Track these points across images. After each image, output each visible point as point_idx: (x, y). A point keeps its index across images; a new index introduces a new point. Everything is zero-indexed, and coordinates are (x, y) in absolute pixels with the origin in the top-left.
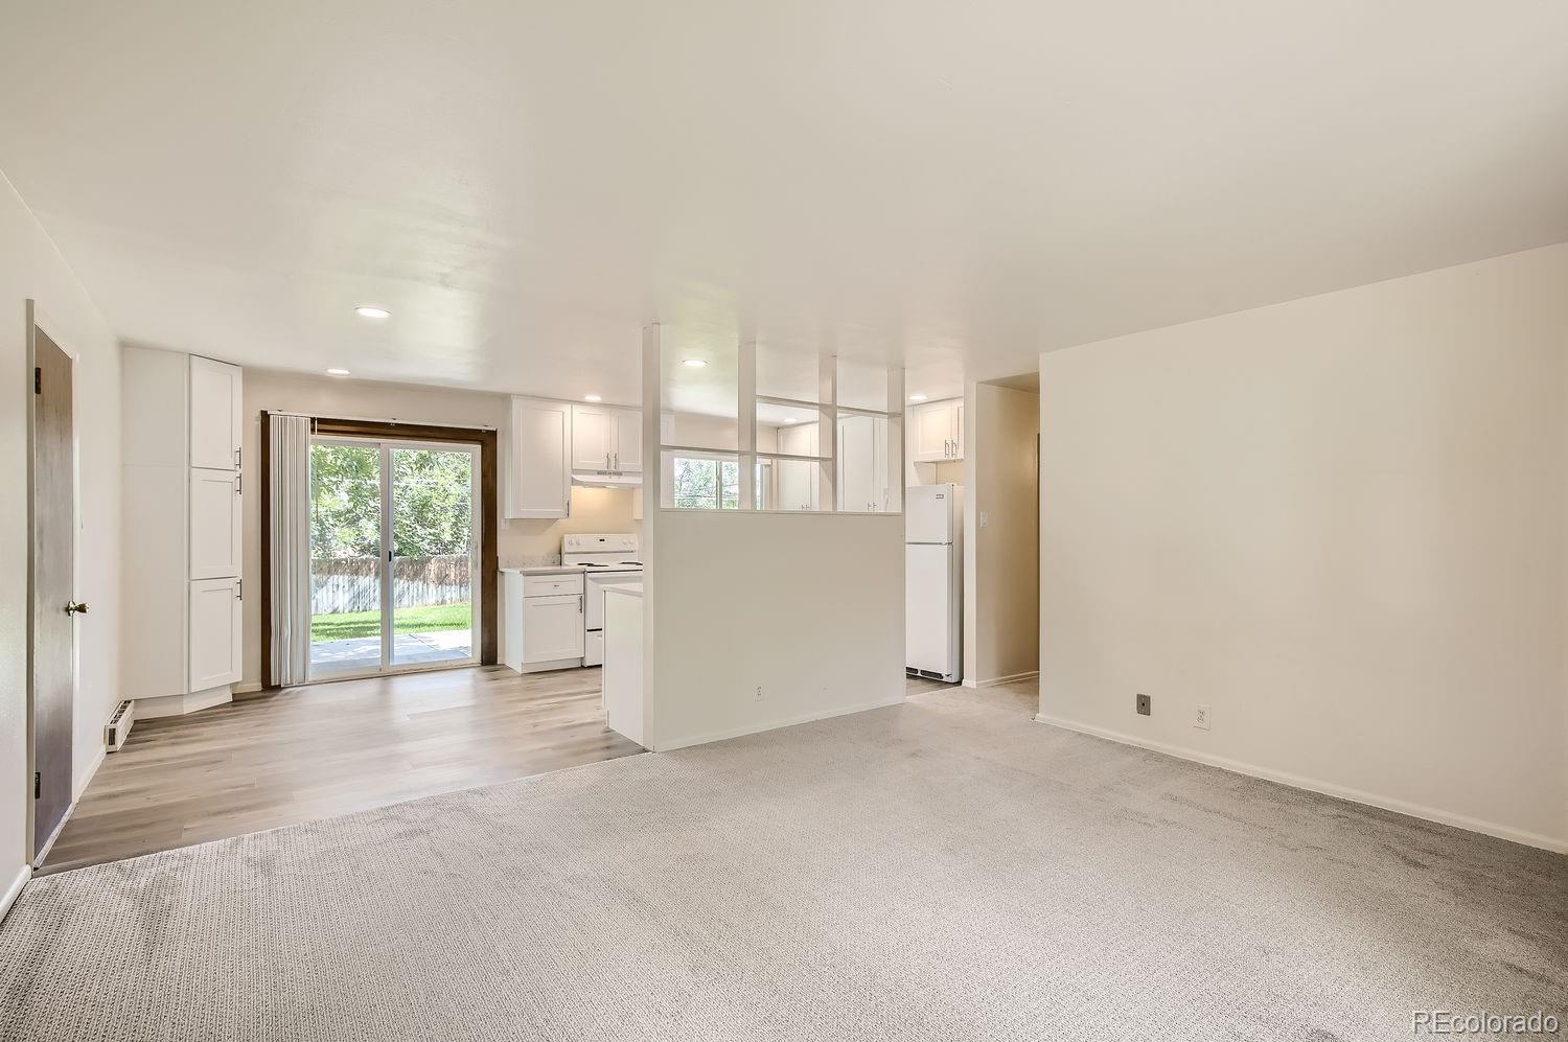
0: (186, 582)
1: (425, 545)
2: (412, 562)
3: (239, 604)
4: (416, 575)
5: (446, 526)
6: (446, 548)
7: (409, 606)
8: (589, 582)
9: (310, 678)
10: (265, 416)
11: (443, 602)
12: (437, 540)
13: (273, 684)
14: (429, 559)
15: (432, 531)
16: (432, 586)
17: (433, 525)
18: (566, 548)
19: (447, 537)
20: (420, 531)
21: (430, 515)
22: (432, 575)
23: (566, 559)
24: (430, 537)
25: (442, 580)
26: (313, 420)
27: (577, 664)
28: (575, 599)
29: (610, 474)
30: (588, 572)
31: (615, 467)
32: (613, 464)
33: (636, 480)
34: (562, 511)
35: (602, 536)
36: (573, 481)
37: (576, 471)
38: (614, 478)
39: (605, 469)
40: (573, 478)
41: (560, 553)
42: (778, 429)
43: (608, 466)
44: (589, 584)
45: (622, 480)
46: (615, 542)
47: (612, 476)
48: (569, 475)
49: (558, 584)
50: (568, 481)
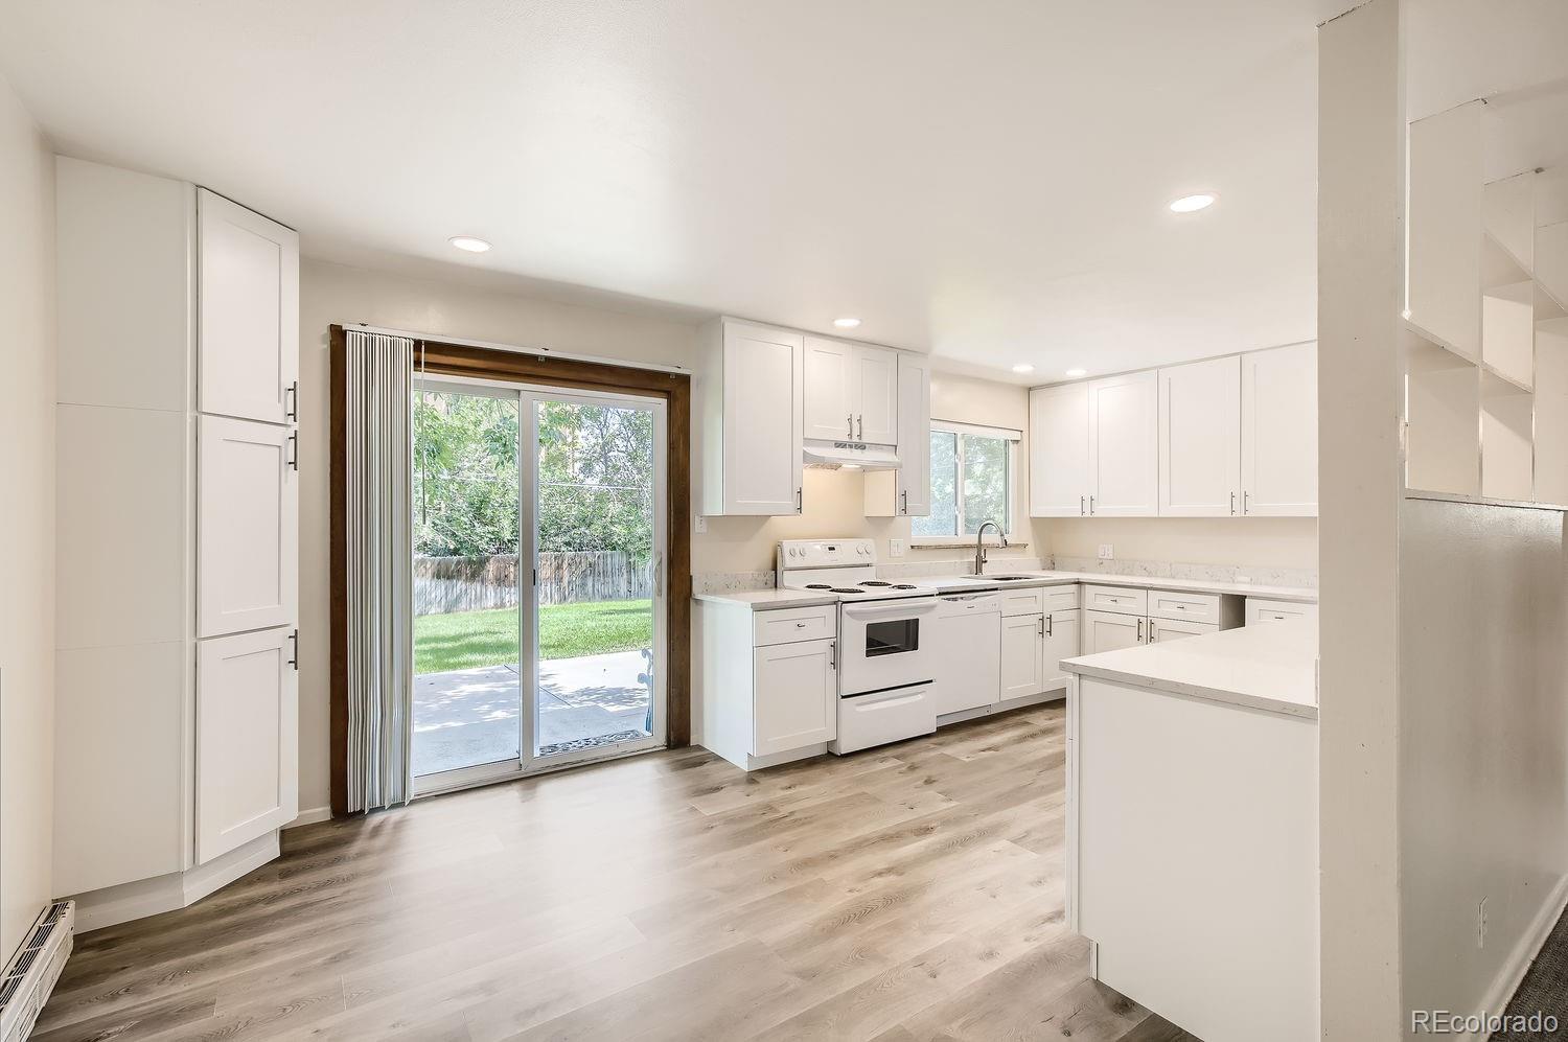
0: (189, 642)
1: (483, 545)
2: (470, 562)
3: (292, 676)
4: (473, 577)
5: (506, 523)
6: (504, 546)
7: (466, 610)
8: (846, 619)
9: (413, 791)
10: (338, 335)
11: (503, 605)
12: (496, 538)
13: (351, 809)
14: (488, 559)
15: (491, 529)
16: (490, 588)
17: (492, 523)
18: (789, 561)
19: (507, 536)
20: (479, 529)
21: (489, 512)
22: (491, 575)
23: (787, 578)
24: (489, 536)
25: (501, 581)
26: (418, 344)
27: (822, 751)
28: (824, 647)
29: (851, 446)
30: (844, 602)
31: (860, 436)
32: (856, 432)
33: (887, 457)
34: (792, 504)
35: (831, 543)
36: (806, 457)
37: (808, 441)
38: (857, 453)
39: (846, 439)
40: (804, 452)
41: (775, 569)
42: (1030, 389)
43: (850, 435)
44: (847, 621)
45: (868, 457)
46: (847, 551)
47: (853, 450)
48: (800, 448)
49: (802, 623)
50: (799, 457)
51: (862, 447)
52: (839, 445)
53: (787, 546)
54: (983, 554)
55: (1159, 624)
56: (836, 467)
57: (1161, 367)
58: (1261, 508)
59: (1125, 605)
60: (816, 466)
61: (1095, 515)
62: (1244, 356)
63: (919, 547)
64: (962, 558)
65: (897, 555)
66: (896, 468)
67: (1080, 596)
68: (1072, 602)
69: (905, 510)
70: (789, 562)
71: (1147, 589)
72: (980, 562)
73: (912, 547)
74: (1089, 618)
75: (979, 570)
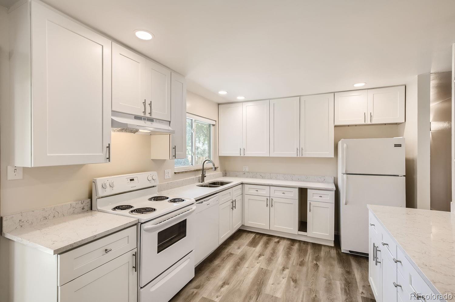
23: (99, 203)
28: (128, 259)
29: (144, 119)
30: (142, 223)
31: (150, 113)
32: (148, 111)
33: (165, 127)
34: (103, 155)
35: (131, 176)
36: (114, 124)
37: (114, 113)
38: (148, 123)
39: (142, 115)
40: (112, 120)
41: (90, 197)
42: (219, 104)
43: (145, 112)
44: (144, 235)
45: (156, 125)
46: (142, 180)
47: (146, 121)
48: (108, 117)
49: (108, 248)
50: (107, 123)
51: (151, 120)
52: (137, 118)
53: (100, 181)
54: (204, 174)
55: (274, 200)
56: (134, 131)
57: (270, 99)
58: (308, 154)
59: (261, 192)
60: (122, 130)
61: (245, 156)
62: (301, 97)
63: (179, 173)
64: (195, 175)
65: (168, 178)
66: (170, 133)
67: (243, 189)
68: (240, 192)
69: (175, 156)
70: (101, 193)
71: (270, 186)
72: (203, 176)
73: (175, 173)
74: (246, 198)
75: (203, 180)
